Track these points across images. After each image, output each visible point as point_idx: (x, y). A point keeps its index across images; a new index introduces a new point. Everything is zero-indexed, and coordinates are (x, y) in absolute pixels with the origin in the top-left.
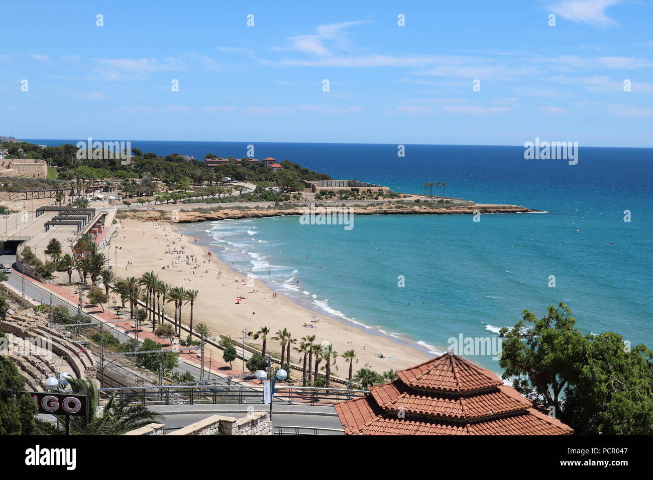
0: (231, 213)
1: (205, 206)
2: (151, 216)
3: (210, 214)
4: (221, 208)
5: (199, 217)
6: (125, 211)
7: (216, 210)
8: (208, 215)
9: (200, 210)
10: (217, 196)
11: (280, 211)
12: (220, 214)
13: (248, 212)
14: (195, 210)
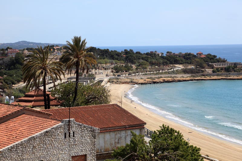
0: (166, 79)
1: (153, 76)
2: (126, 81)
3: (155, 80)
4: (161, 77)
5: (150, 81)
6: (113, 79)
7: (159, 78)
8: (155, 81)
9: (151, 78)
10: (161, 71)
11: (193, 78)
12: (161, 80)
13: (175, 79)
14: (148, 78)
